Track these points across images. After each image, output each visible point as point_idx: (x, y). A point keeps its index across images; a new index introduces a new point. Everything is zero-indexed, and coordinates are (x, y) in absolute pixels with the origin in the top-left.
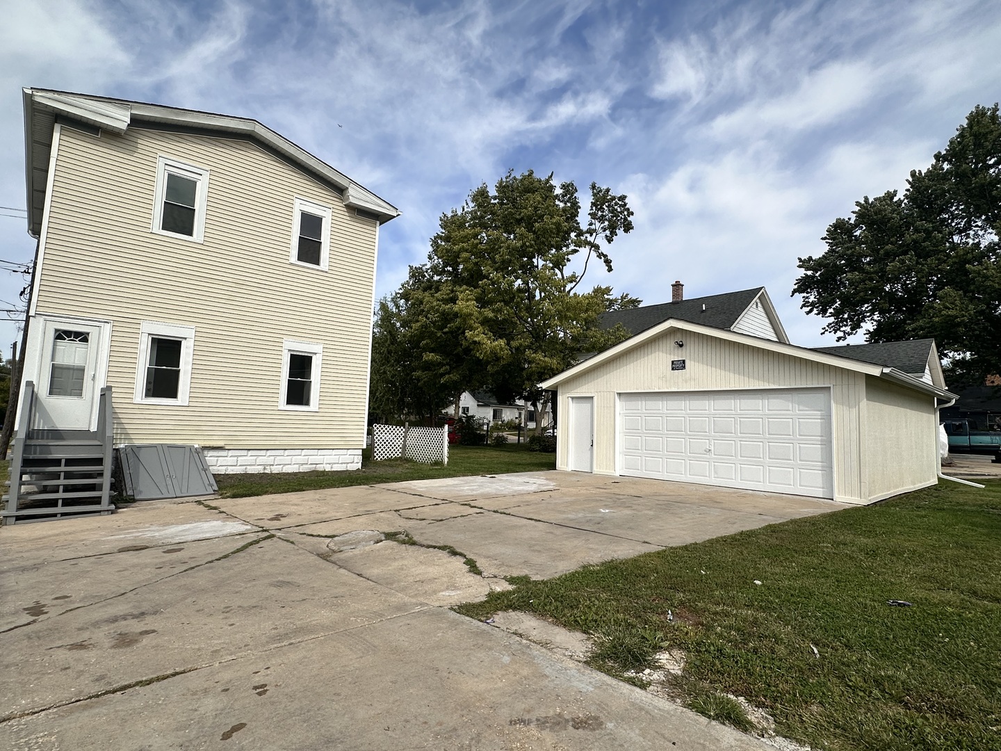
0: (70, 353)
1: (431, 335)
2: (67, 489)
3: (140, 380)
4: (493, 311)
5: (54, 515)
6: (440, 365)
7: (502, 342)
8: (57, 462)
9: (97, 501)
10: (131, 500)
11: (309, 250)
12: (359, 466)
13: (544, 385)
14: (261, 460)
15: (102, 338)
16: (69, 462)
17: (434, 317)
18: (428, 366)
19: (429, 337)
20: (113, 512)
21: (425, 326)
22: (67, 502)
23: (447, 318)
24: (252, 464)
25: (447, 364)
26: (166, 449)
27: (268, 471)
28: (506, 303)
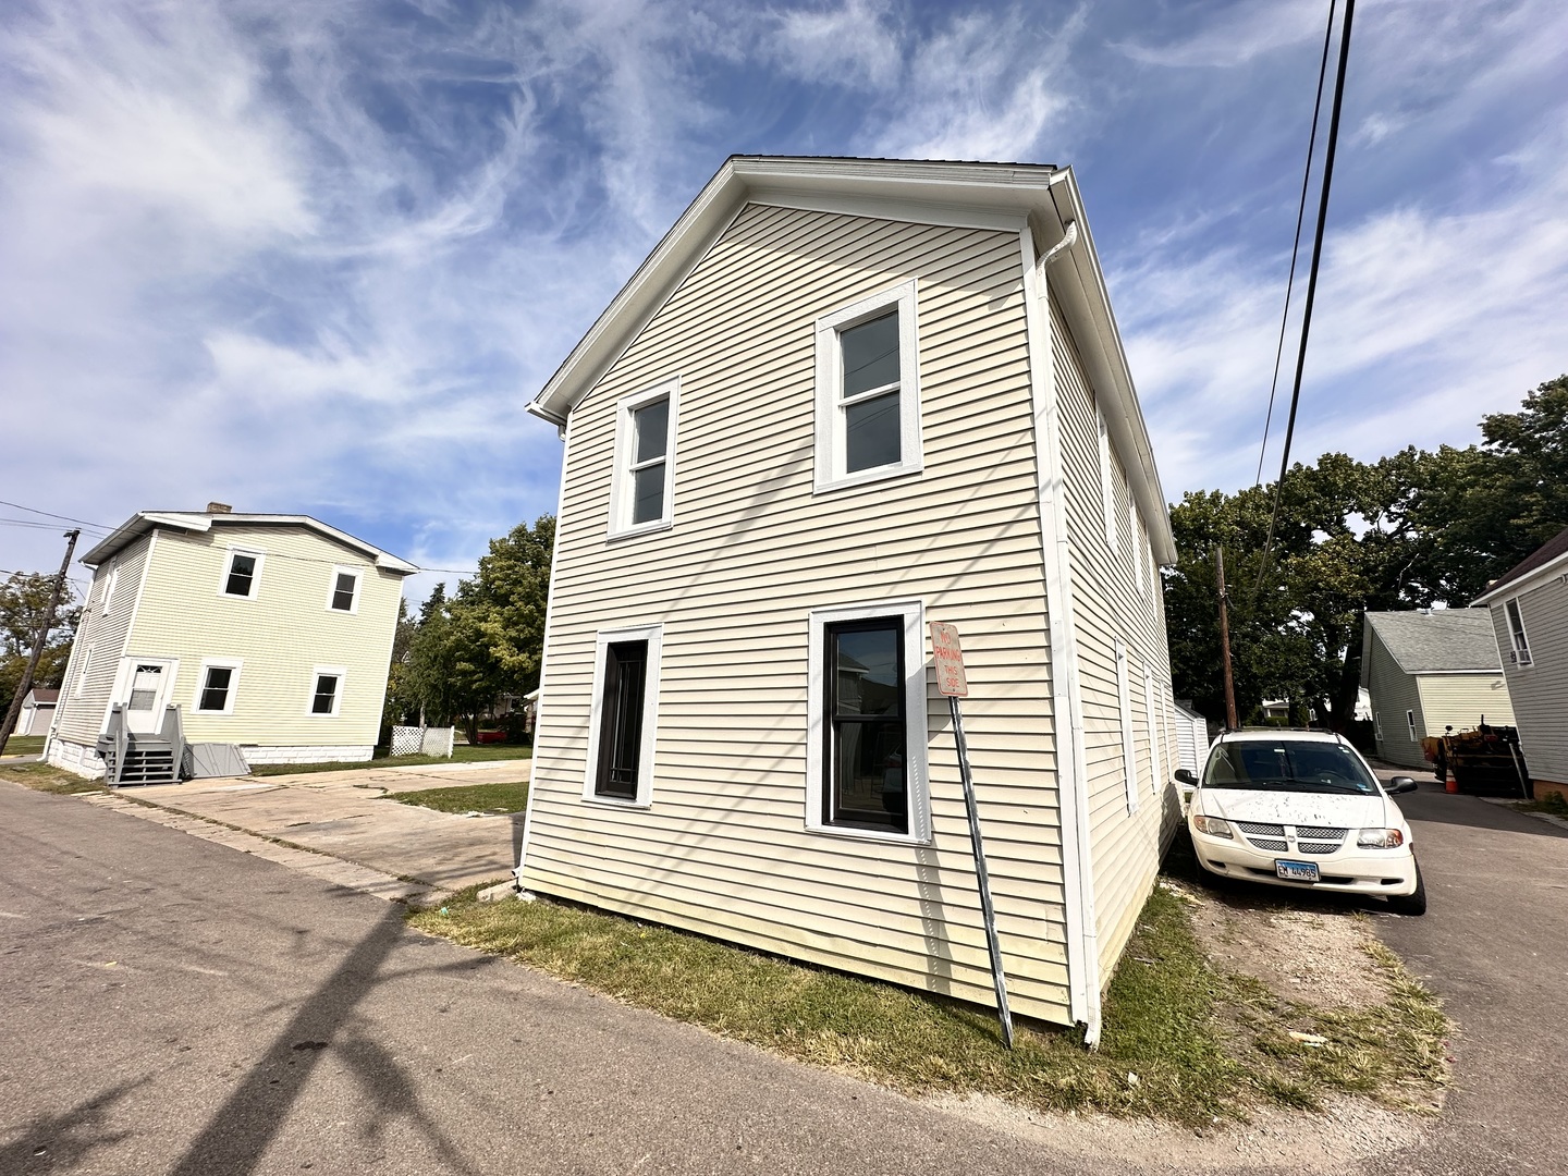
0: (147, 681)
1: (466, 648)
2: (148, 770)
3: (197, 697)
4: (517, 631)
5: (143, 784)
6: (474, 673)
7: (523, 657)
8: (140, 754)
9: (169, 777)
10: (190, 778)
11: (343, 600)
12: (371, 758)
13: (528, 696)
14: (286, 754)
15: (171, 670)
16: (148, 754)
17: (469, 632)
18: (464, 673)
19: (464, 649)
20: (180, 783)
21: (459, 641)
22: (149, 778)
23: (479, 634)
24: (278, 757)
25: (481, 672)
26: (212, 747)
27: (291, 762)
28: (529, 625)
